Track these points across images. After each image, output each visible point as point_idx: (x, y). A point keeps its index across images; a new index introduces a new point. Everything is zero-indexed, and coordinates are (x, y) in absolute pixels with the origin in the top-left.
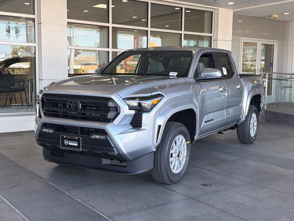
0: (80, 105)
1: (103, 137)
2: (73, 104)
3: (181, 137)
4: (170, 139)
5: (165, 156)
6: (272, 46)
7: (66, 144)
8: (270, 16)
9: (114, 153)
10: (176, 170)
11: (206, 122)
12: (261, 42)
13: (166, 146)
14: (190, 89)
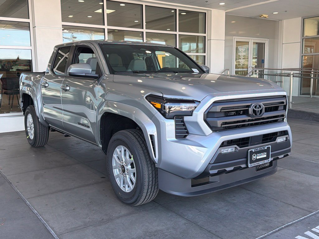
0: (264, 107)
2: (258, 108)
6: (264, 44)
7: (254, 159)
8: (260, 15)
12: (253, 41)
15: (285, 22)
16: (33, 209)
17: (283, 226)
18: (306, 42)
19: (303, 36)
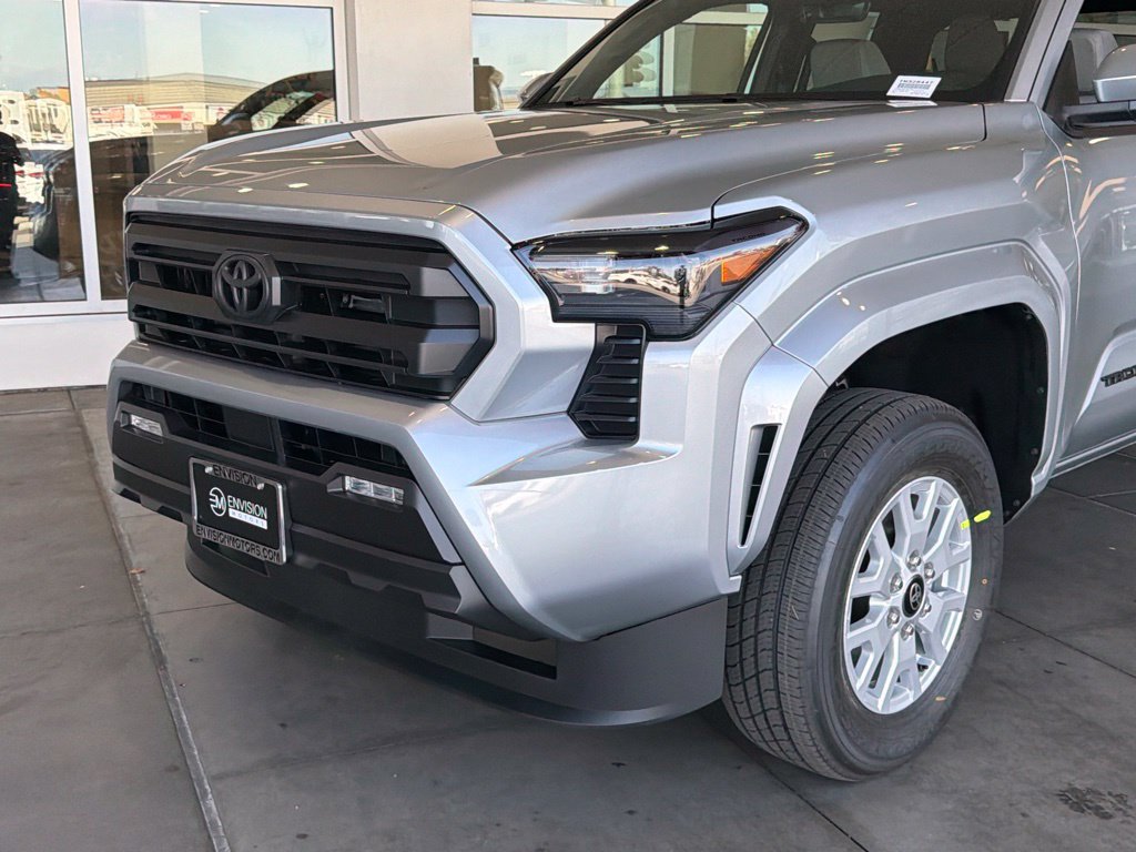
0: (277, 281)
1: (393, 494)
2: (240, 276)
3: (933, 488)
4: (845, 510)
5: (806, 621)
7: (220, 511)
9: (453, 600)
10: (894, 693)
11: (1109, 380)
13: (819, 559)
14: (1017, 179)
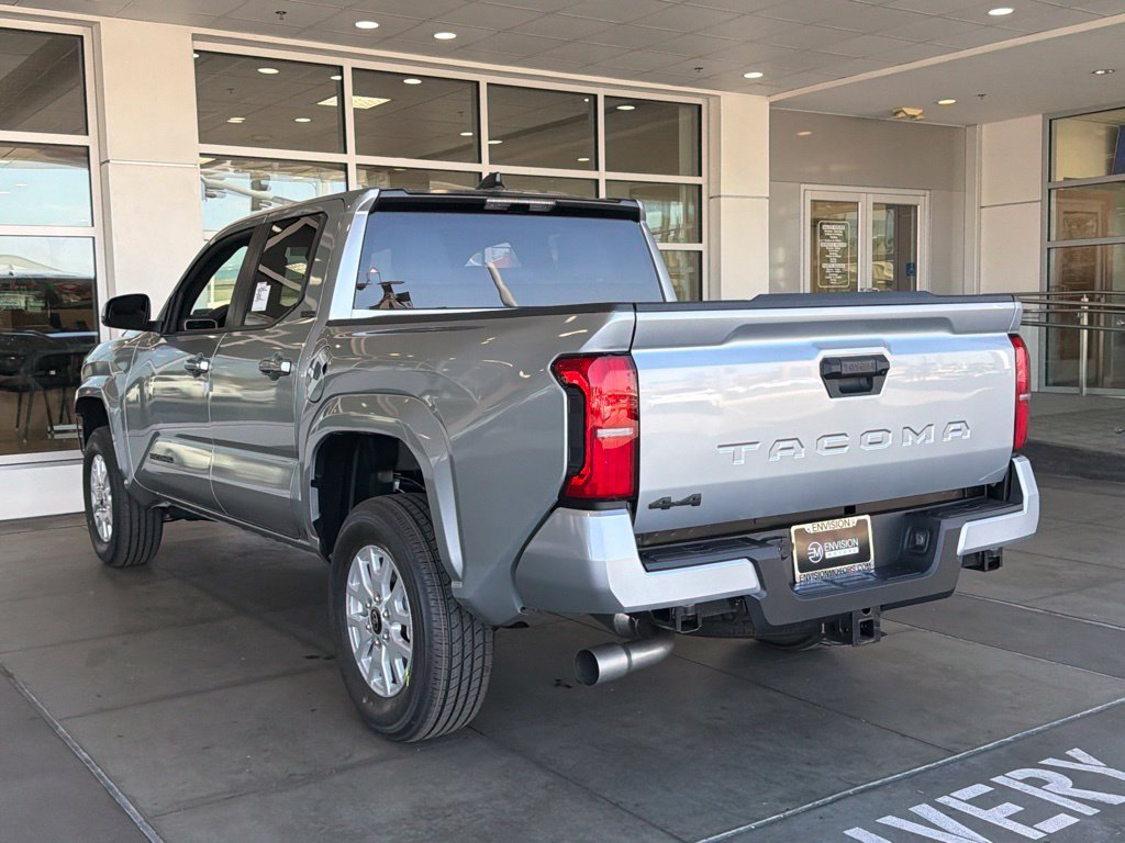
6: (913, 210)
8: (894, 111)
12: (871, 199)
15: (986, 131)
16: (76, 748)
17: (850, 791)
18: (1062, 201)
19: (1050, 180)
